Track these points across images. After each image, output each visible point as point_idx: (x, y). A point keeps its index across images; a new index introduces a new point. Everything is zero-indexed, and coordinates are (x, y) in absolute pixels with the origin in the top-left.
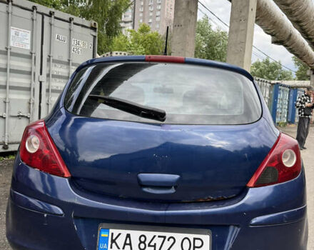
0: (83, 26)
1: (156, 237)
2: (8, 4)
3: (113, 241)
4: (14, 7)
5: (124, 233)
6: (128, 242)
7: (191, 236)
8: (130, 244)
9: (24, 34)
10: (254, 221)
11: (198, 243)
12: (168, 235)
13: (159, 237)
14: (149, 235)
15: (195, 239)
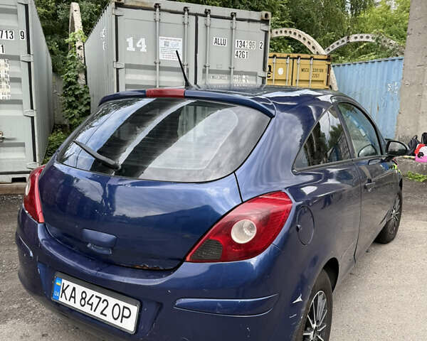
0: (249, 21)
1: (94, 296)
2: (155, 10)
3: (63, 291)
4: (163, 13)
5: (72, 285)
6: (73, 295)
7: (122, 304)
8: (74, 298)
9: (175, 43)
10: (178, 302)
11: (126, 313)
12: (104, 297)
13: (96, 297)
14: (90, 292)
15: (124, 307)
